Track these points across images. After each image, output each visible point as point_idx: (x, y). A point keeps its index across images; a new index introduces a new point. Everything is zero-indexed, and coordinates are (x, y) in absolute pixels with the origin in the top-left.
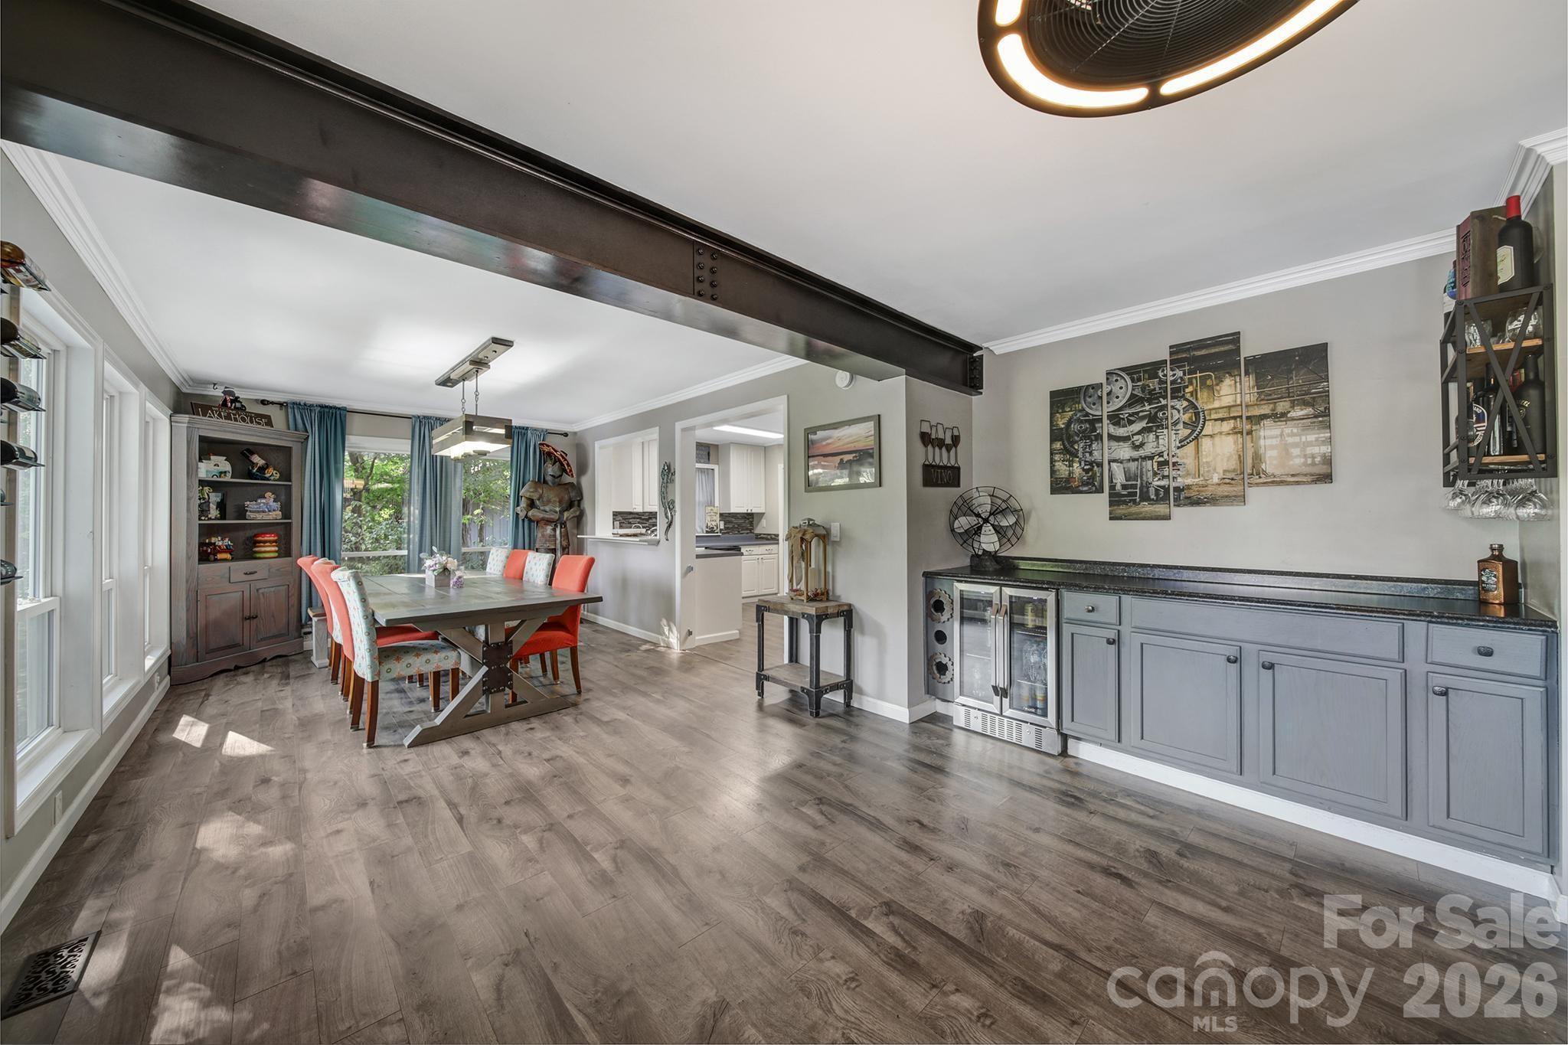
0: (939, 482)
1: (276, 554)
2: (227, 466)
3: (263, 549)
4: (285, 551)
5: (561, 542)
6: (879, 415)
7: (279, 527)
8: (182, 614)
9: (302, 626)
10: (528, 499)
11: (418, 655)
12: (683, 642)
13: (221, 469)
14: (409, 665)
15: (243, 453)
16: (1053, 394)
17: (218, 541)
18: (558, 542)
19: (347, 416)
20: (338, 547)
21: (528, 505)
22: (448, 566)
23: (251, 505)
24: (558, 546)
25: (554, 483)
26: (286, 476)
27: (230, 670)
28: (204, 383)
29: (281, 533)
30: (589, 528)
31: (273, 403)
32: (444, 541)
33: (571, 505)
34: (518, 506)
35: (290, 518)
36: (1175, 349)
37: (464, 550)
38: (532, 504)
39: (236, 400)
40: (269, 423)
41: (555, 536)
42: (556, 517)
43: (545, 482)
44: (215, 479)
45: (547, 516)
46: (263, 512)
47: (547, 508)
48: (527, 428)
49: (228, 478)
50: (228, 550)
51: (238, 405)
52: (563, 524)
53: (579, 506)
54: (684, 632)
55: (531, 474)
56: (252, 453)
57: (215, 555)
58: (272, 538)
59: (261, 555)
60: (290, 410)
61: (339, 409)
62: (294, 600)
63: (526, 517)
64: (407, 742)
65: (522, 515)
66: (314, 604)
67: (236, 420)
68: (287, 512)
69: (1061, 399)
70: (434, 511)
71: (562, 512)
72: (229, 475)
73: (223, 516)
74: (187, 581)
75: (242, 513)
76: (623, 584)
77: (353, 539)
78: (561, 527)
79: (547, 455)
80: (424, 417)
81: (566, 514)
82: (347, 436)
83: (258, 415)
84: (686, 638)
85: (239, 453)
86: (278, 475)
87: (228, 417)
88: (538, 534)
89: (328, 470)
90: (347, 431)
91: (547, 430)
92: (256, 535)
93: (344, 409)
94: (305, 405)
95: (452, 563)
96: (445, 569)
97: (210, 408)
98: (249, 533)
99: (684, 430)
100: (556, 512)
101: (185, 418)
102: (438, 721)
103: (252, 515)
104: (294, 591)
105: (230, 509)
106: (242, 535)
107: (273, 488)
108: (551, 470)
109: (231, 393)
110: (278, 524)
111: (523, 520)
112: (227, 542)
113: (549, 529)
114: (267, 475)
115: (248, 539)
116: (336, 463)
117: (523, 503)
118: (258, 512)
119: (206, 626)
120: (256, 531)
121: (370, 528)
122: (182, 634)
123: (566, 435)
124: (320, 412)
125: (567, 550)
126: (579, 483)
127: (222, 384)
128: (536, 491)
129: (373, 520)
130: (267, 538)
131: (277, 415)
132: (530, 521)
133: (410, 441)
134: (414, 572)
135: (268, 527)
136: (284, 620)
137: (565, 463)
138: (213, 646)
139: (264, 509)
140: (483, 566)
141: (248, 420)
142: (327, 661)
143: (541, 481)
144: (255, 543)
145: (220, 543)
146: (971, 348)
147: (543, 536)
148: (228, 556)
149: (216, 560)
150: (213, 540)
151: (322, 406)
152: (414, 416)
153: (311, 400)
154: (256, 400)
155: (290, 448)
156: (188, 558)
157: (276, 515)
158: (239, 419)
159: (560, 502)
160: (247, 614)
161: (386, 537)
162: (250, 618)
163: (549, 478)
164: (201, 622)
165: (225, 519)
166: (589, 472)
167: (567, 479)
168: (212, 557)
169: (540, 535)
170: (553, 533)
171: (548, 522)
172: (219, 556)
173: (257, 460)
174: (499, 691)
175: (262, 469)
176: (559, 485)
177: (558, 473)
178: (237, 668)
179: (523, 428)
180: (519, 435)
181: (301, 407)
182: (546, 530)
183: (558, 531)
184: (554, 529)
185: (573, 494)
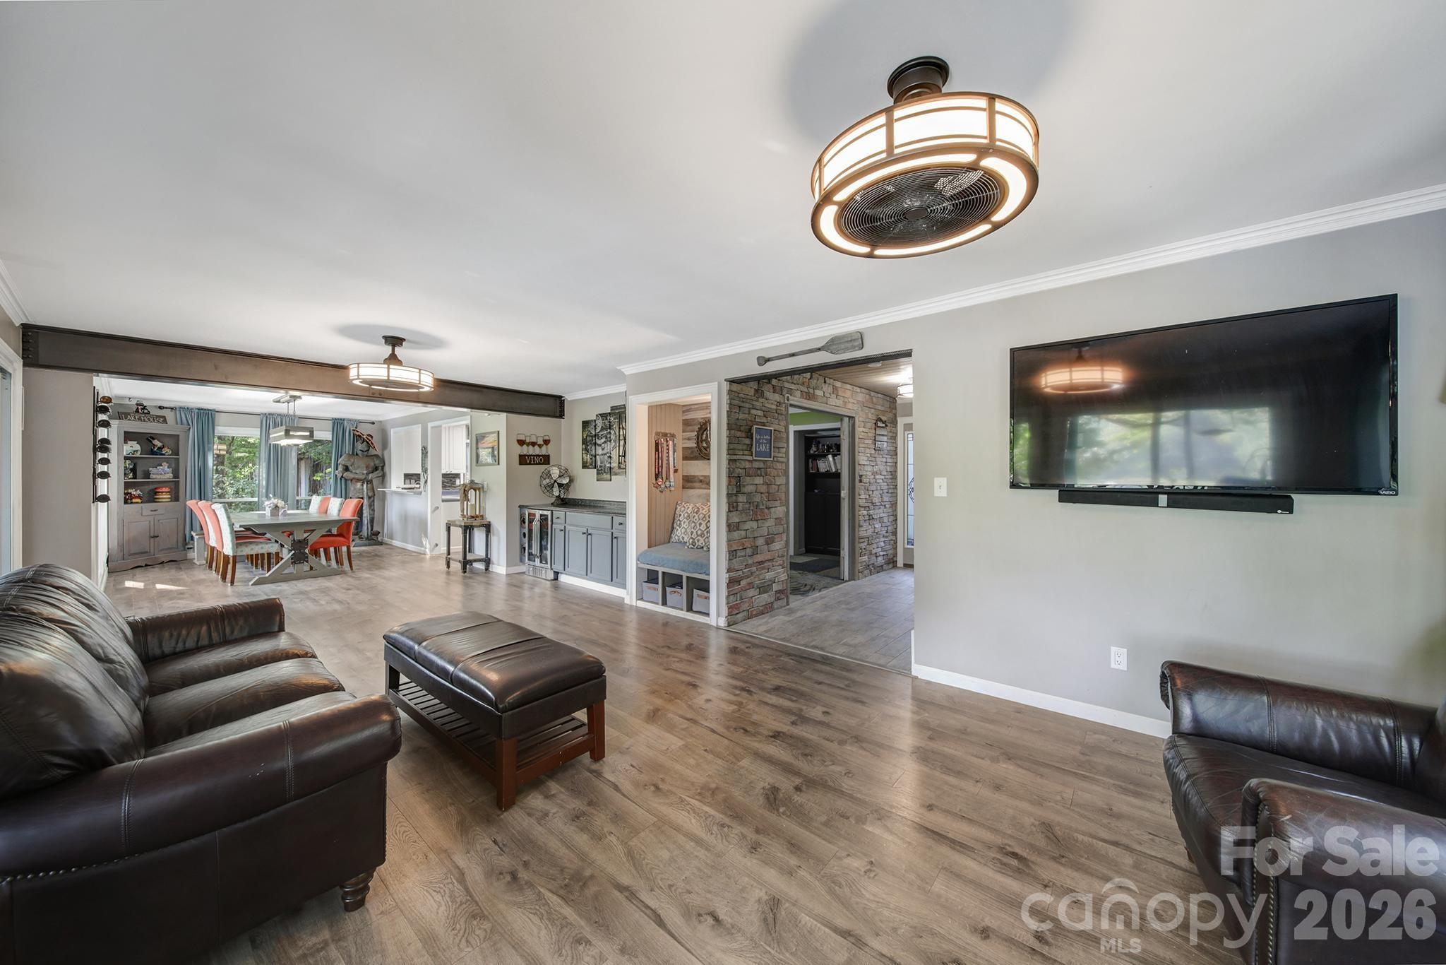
0: (532, 462)
1: (169, 500)
2: (138, 447)
3: (161, 497)
4: (175, 498)
5: (367, 493)
6: (498, 432)
7: (170, 483)
8: (115, 532)
9: (186, 544)
10: (343, 465)
11: (257, 545)
12: (432, 550)
13: (134, 449)
14: (252, 549)
15: (147, 439)
16: (583, 422)
17: (133, 491)
18: (365, 493)
19: (216, 416)
20: (211, 495)
21: (343, 469)
22: (279, 505)
23: (153, 471)
24: (365, 496)
25: (363, 455)
26: (176, 453)
27: (142, 567)
28: (123, 398)
29: (173, 487)
30: (388, 485)
31: (166, 408)
32: (284, 492)
33: (376, 469)
34: (337, 469)
35: (178, 478)
36: (613, 408)
37: (297, 498)
38: (346, 469)
39: (144, 408)
40: (165, 421)
41: (363, 489)
42: (363, 477)
43: (357, 454)
44: (131, 455)
45: (357, 476)
46: (161, 474)
47: (357, 472)
48: (344, 420)
49: (138, 455)
50: (139, 497)
51: (146, 411)
52: (371, 481)
53: (383, 470)
54: (433, 544)
55: (348, 448)
56: (154, 439)
57: (131, 499)
58: (167, 490)
59: (160, 500)
60: (178, 412)
61: (211, 410)
62: (181, 527)
63: (342, 477)
64: (250, 584)
65: (339, 476)
66: (194, 529)
67: (144, 421)
68: (176, 475)
69: (586, 424)
70: (276, 473)
71: (367, 474)
72: (139, 453)
73: (135, 477)
74: (118, 514)
75: (147, 475)
76: (405, 518)
77: (220, 491)
78: (367, 484)
79: (357, 437)
80: (269, 414)
81: (370, 476)
82: (216, 427)
83: (157, 416)
84: (434, 549)
85: (146, 440)
86: (171, 452)
87: (140, 419)
88: (351, 487)
89: (203, 447)
90: (216, 423)
91: (360, 421)
92: (157, 488)
93: (214, 411)
94: (188, 408)
95: (281, 503)
96: (277, 506)
97: (129, 414)
98: (152, 487)
99: (432, 427)
100: (363, 474)
102: (267, 575)
103: (154, 476)
104: (181, 522)
105: (139, 473)
106: (147, 488)
107: (167, 460)
108: (360, 446)
109: (142, 405)
110: (170, 481)
111: (341, 479)
112: (139, 492)
113: (359, 485)
114: (164, 452)
115: (150, 490)
116: (208, 443)
117: (340, 468)
118: (158, 474)
119: (129, 540)
120: (156, 486)
121: (232, 484)
122: (115, 544)
123: (373, 423)
124: (198, 413)
125: (372, 498)
126: (383, 455)
127: (135, 398)
128: (349, 460)
129: (234, 478)
130: (164, 490)
131: (169, 415)
132: (346, 480)
133: (259, 429)
135: (164, 483)
136: (175, 540)
137: (370, 442)
138: (132, 552)
139: (162, 473)
140: (307, 507)
141: (152, 420)
142: (205, 562)
143: (354, 454)
144: (156, 493)
145: (134, 493)
146: (561, 397)
147: (355, 489)
148: (139, 500)
149: (132, 503)
150: (130, 491)
151: (199, 409)
152: (262, 414)
153: (191, 405)
154: (156, 407)
155: (178, 436)
156: (118, 501)
157: (169, 476)
158: (146, 420)
159: (367, 467)
160: (152, 535)
161: (243, 490)
162: (153, 537)
163: (359, 452)
164: (126, 538)
165: (136, 478)
166: (389, 449)
167: (372, 452)
168: (129, 501)
169: (352, 489)
170: (361, 487)
171: (358, 480)
172: (134, 501)
173: (157, 442)
174: (300, 563)
175: (160, 449)
176: (367, 456)
177: (366, 449)
178: (146, 565)
179: (341, 419)
180: (338, 424)
181: (187, 410)
182: (357, 485)
183: (365, 486)
184: (362, 485)
185: (377, 462)
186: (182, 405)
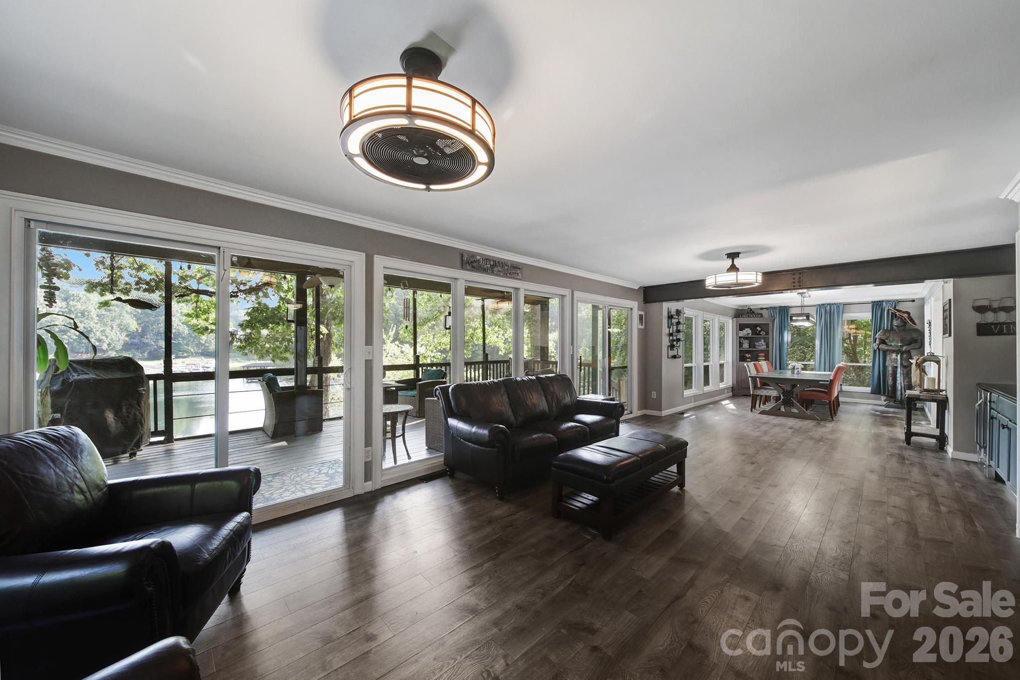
1: (764, 360)
2: (749, 332)
3: (760, 358)
4: (768, 359)
8: (735, 376)
10: (881, 339)
13: (747, 332)
14: (762, 392)
18: (899, 362)
19: (790, 309)
20: (785, 359)
21: (881, 342)
22: (796, 367)
23: (756, 343)
24: (899, 365)
25: (899, 330)
26: (767, 334)
27: (747, 395)
28: (744, 306)
29: (766, 352)
31: (762, 309)
33: (914, 341)
38: (883, 342)
39: (751, 310)
40: (762, 316)
42: (898, 348)
44: (745, 336)
47: (893, 344)
48: (883, 301)
49: (750, 336)
50: (749, 358)
51: (752, 312)
52: (904, 352)
56: (757, 326)
57: (744, 359)
59: (760, 360)
60: (769, 310)
61: (786, 307)
63: (880, 348)
64: (758, 412)
65: (876, 347)
67: (751, 317)
68: (768, 347)
70: (826, 346)
72: (750, 334)
73: (750, 347)
74: (737, 367)
79: (896, 315)
80: (822, 305)
81: (905, 347)
83: (758, 314)
85: (753, 327)
86: (765, 334)
87: (748, 316)
88: (887, 357)
89: (782, 329)
91: (897, 300)
92: (758, 354)
93: (788, 307)
96: (794, 368)
97: (743, 314)
100: (898, 346)
101: (735, 319)
102: (768, 409)
103: (757, 347)
105: (752, 345)
106: (754, 353)
107: (764, 338)
109: (749, 308)
110: (765, 350)
112: (748, 355)
113: (894, 356)
114: (762, 334)
115: (756, 354)
116: (785, 327)
117: (877, 342)
118: (759, 346)
119: (741, 381)
120: (758, 352)
122: (735, 381)
123: (913, 301)
124: (778, 309)
128: (886, 334)
130: (761, 355)
131: (765, 313)
134: (817, 371)
135: (762, 351)
137: (907, 318)
139: (761, 345)
141: (755, 316)
143: (891, 328)
144: (758, 356)
145: (746, 355)
147: (890, 359)
148: (749, 360)
149: (744, 361)
150: (744, 354)
151: (780, 307)
153: (775, 305)
154: (757, 308)
155: (769, 323)
156: (737, 360)
157: (764, 347)
158: (753, 316)
159: (903, 340)
163: (895, 327)
164: (740, 379)
170: (896, 358)
171: (893, 351)
172: (747, 360)
173: (759, 329)
175: (760, 332)
176: (905, 330)
179: (880, 301)
180: (877, 305)
181: (773, 308)
182: (892, 356)
183: (899, 356)
184: (897, 356)
185: (915, 336)
186: (771, 306)
